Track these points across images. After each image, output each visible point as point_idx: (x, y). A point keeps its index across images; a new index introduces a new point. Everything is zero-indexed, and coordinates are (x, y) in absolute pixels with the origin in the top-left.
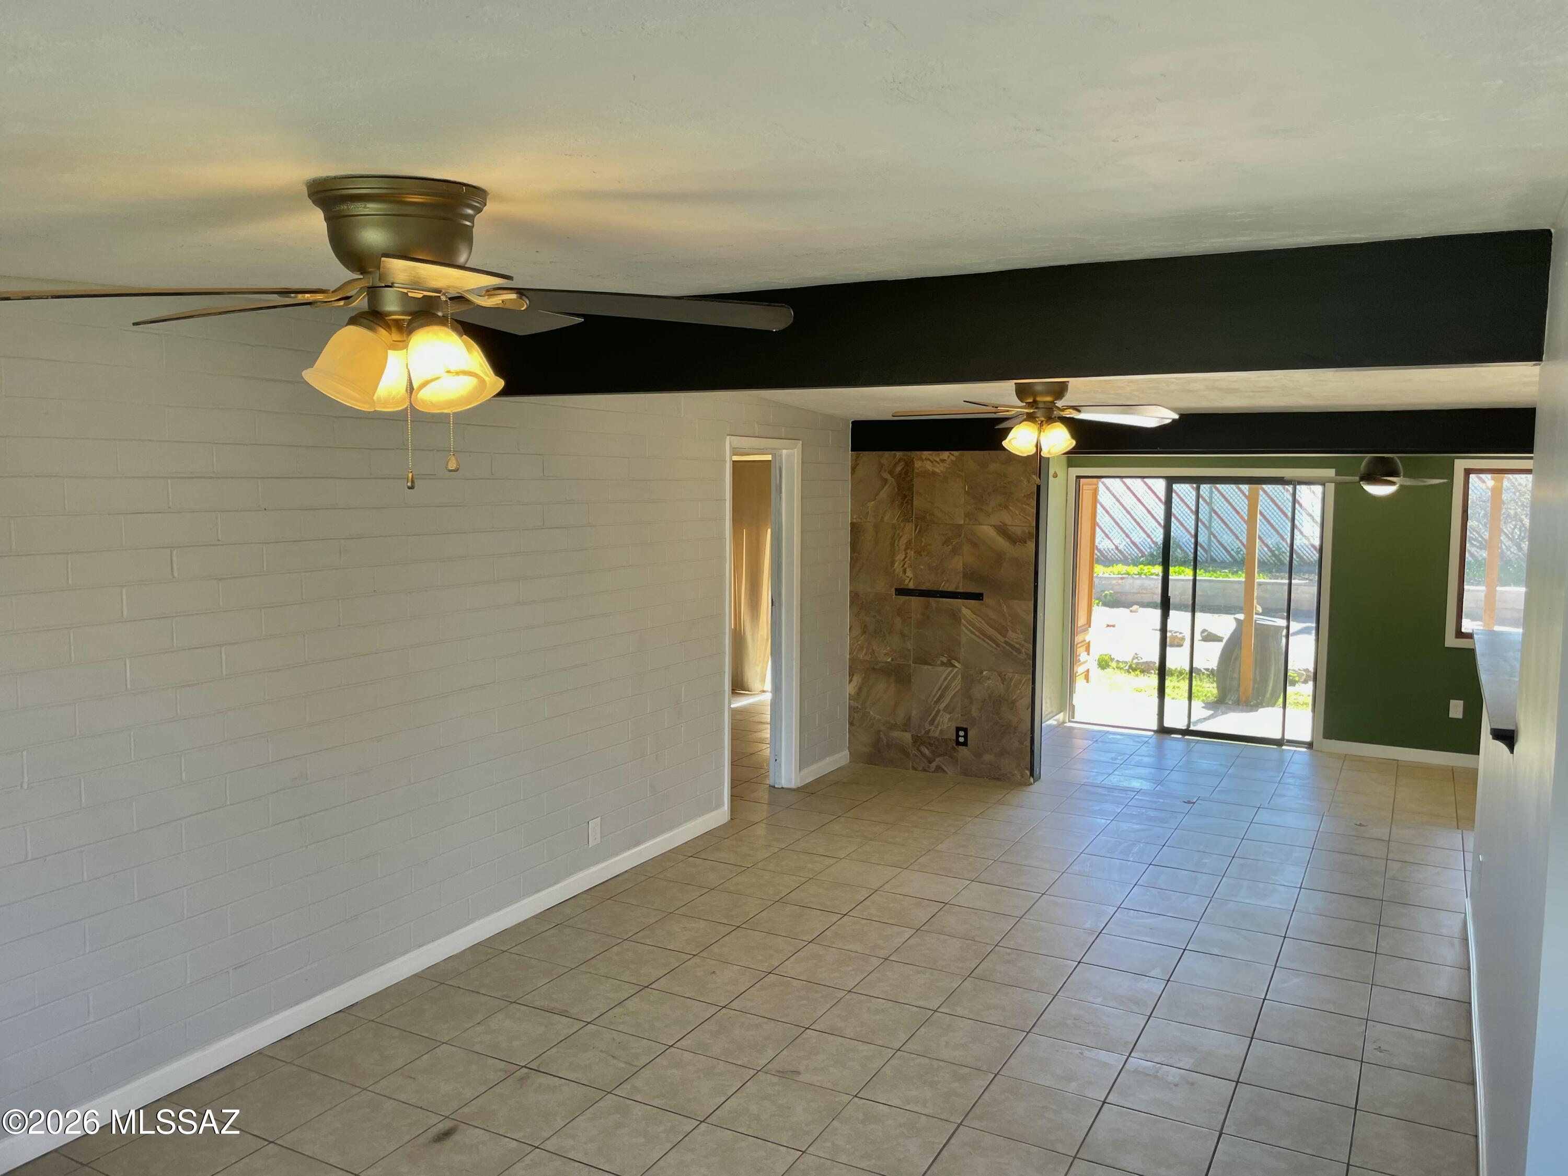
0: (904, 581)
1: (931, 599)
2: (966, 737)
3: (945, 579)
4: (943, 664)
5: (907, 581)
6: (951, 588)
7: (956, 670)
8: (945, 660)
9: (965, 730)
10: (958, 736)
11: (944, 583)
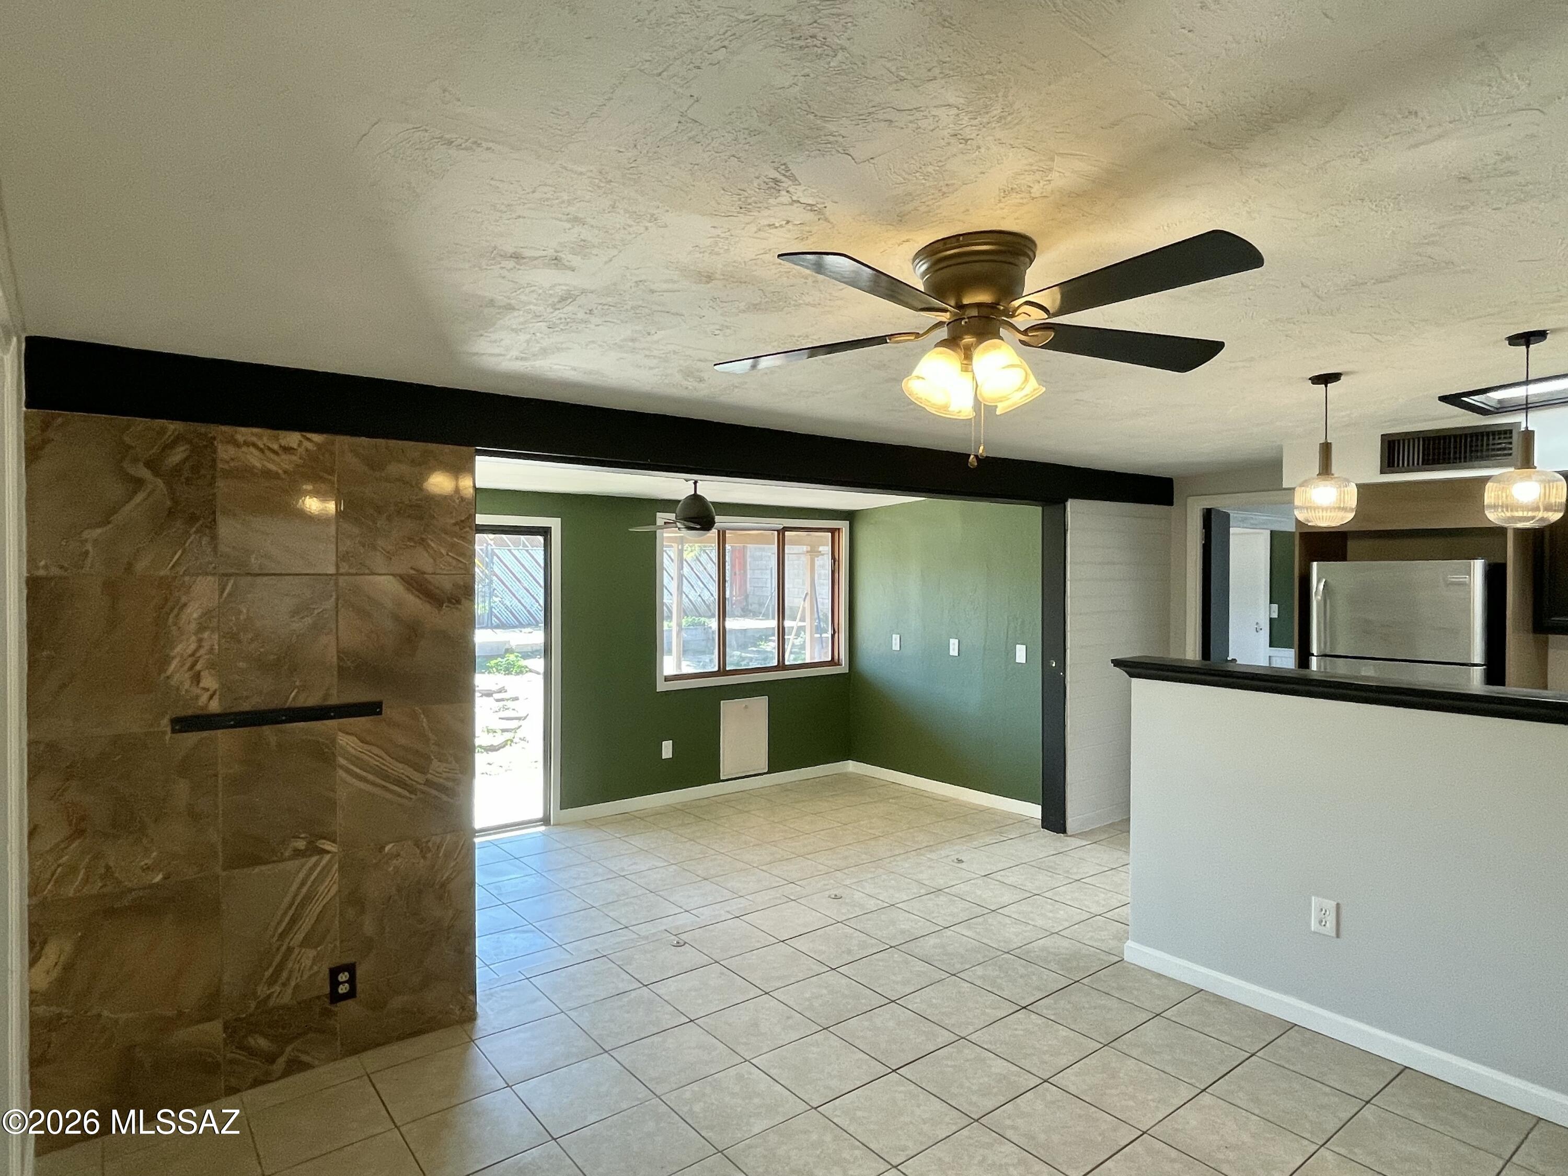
0: (197, 697)
1: (265, 728)
2: (352, 981)
3: (297, 683)
4: (298, 854)
5: (204, 698)
6: (312, 700)
7: (327, 857)
8: (301, 844)
9: (351, 969)
10: (335, 983)
11: (296, 691)
